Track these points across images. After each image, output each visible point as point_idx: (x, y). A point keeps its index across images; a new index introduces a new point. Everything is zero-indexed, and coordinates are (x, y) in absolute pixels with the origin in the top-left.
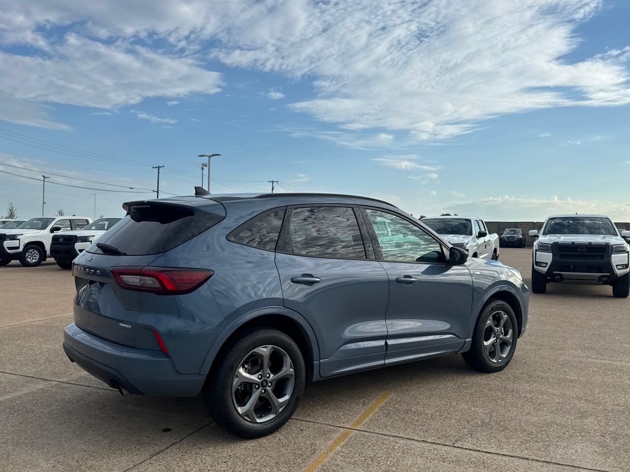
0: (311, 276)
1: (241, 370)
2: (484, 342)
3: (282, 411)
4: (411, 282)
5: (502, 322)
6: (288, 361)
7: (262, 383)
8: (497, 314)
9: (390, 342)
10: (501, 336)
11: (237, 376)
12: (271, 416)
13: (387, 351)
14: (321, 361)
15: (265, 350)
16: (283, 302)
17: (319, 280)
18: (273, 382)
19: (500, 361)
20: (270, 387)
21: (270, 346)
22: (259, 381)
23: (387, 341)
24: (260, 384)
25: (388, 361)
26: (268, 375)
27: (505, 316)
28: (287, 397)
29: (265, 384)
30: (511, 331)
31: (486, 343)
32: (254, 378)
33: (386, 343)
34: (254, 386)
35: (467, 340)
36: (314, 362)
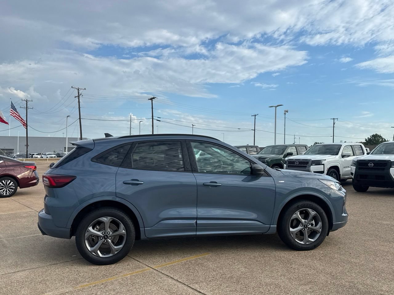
0: (138, 180)
1: (90, 229)
2: (291, 228)
3: (117, 254)
4: (216, 186)
5: (310, 217)
6: (122, 226)
7: (104, 236)
8: (305, 210)
9: (199, 222)
10: (310, 226)
11: (88, 231)
12: (111, 255)
13: (197, 227)
14: (146, 228)
15: (106, 219)
16: (116, 194)
17: (143, 183)
18: (112, 237)
19: (307, 243)
20: (109, 239)
21: (109, 218)
22: (102, 235)
23: (197, 221)
24: (103, 237)
25: (198, 233)
26: (109, 233)
27: (313, 212)
28: (121, 246)
29: (106, 237)
30: (320, 224)
31: (291, 229)
32: (99, 233)
33: (196, 221)
34: (99, 237)
35: (271, 226)
36: (141, 229)
